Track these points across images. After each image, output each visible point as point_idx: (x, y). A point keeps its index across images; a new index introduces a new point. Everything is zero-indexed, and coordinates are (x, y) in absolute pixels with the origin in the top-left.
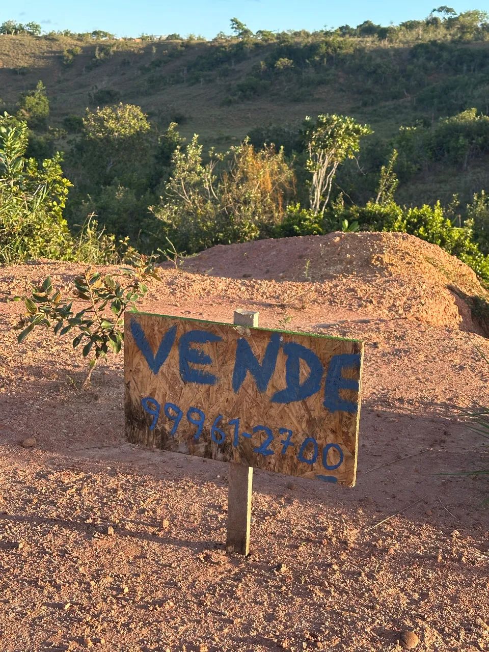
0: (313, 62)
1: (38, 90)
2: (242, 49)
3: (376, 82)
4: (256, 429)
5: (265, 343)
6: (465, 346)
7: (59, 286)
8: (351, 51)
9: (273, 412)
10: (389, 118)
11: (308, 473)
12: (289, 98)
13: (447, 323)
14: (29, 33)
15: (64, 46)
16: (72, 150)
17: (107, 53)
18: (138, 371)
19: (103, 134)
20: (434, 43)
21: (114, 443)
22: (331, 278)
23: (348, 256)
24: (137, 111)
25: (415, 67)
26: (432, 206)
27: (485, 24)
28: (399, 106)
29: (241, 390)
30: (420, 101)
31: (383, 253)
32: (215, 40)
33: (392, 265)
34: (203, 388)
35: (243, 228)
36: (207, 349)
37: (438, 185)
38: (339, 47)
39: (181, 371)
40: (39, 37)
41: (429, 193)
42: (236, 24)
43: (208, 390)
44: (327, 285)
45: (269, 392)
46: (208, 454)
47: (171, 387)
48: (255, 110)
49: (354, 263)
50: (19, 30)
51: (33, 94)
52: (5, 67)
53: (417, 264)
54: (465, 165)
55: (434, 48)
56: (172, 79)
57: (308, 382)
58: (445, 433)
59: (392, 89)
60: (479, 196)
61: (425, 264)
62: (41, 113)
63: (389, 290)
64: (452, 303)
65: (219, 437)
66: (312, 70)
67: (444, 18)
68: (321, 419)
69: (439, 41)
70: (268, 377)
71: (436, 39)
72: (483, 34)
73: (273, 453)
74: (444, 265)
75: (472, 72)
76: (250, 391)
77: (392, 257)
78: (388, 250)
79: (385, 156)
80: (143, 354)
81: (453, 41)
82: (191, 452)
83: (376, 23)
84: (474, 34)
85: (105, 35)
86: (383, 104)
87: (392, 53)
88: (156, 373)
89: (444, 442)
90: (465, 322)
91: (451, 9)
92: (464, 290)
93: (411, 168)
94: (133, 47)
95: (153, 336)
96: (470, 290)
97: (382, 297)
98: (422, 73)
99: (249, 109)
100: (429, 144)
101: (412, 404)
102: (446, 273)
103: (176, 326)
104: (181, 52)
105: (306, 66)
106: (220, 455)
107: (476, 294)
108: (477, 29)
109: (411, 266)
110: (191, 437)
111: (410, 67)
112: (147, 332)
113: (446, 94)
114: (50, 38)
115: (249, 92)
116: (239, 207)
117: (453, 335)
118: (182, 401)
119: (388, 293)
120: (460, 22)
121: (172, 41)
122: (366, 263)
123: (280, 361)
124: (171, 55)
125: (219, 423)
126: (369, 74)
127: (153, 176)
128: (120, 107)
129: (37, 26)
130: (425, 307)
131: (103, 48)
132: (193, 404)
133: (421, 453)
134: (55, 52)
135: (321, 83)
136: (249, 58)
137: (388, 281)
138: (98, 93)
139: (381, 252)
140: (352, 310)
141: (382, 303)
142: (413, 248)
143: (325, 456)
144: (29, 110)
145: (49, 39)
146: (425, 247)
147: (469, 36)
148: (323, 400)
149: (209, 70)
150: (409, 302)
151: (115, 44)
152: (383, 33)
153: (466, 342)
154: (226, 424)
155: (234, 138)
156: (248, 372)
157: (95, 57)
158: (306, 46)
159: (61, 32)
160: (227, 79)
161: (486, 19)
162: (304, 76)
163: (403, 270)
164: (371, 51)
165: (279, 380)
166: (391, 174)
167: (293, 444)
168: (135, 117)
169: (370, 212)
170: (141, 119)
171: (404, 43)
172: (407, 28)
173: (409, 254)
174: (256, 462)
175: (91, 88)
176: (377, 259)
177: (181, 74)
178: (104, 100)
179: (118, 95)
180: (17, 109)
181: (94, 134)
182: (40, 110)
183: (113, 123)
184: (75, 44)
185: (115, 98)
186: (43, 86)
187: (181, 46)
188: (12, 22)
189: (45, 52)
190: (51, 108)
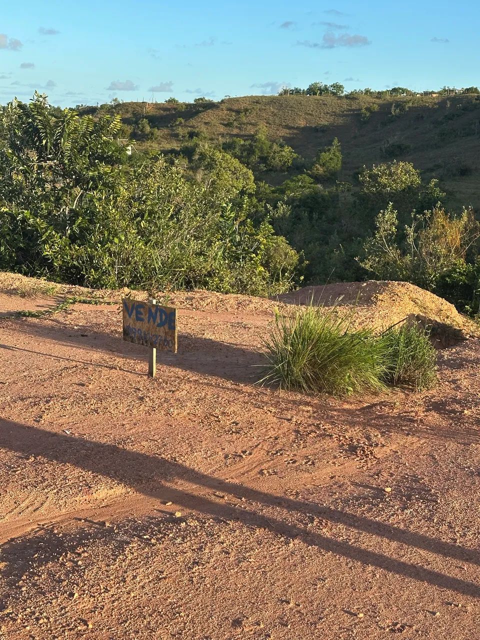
1: (333, 146)
4: (153, 336)
5: (155, 309)
9: (157, 330)
14: (333, 93)
15: (363, 104)
16: (355, 202)
17: (402, 109)
18: (126, 317)
19: (377, 189)
24: (410, 167)
29: (150, 323)
36: (142, 310)
39: (136, 317)
40: (341, 97)
43: (142, 323)
45: (156, 324)
46: (143, 344)
47: (134, 323)
50: (324, 90)
51: (329, 150)
52: (308, 125)
56: (463, 132)
57: (164, 321)
62: (333, 167)
65: (145, 338)
68: (168, 332)
70: (156, 319)
80: (127, 312)
82: (139, 344)
85: (404, 91)
88: (130, 318)
94: (428, 102)
95: (129, 306)
103: (135, 303)
104: (476, 105)
110: (138, 338)
114: (352, 97)
118: (136, 327)
121: (468, 95)
123: (158, 314)
124: (465, 109)
125: (145, 334)
128: (394, 164)
129: (341, 86)
131: (399, 105)
132: (139, 328)
134: (354, 110)
138: (389, 147)
143: (169, 343)
144: (323, 165)
145: (350, 98)
148: (168, 326)
151: (411, 100)
156: (151, 318)
157: (391, 113)
159: (362, 91)
167: (162, 340)
168: (407, 172)
170: (413, 175)
175: (383, 143)
177: (473, 126)
178: (395, 153)
179: (408, 149)
180: (313, 164)
181: (368, 189)
182: (333, 165)
183: (386, 179)
184: (373, 102)
185: (405, 151)
186: (338, 143)
187: (476, 99)
188: (318, 84)
189: (345, 111)
190: (343, 163)
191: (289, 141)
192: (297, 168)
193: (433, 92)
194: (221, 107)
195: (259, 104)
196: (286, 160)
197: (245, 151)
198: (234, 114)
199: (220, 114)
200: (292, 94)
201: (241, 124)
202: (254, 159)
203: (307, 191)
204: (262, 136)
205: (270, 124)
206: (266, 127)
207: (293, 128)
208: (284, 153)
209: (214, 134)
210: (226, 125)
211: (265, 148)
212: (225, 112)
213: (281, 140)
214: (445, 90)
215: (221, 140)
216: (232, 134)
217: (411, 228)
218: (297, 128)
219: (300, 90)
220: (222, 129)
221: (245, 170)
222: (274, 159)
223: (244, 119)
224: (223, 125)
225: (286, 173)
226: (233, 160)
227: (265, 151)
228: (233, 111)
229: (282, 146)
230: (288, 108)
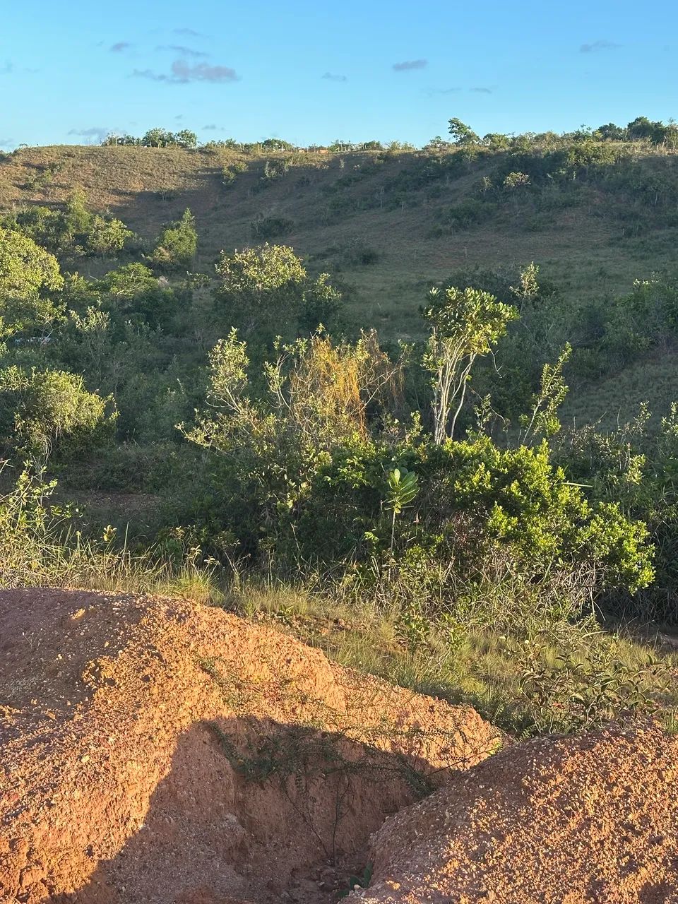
0: (557, 177)
1: (184, 220)
2: (460, 160)
3: (646, 203)
8: (612, 161)
10: (663, 253)
12: (522, 226)
14: (180, 144)
15: (225, 162)
16: (215, 303)
17: (280, 170)
19: (242, 285)
24: (288, 253)
32: (426, 148)
38: (594, 156)
40: (193, 150)
42: (456, 126)
48: (474, 243)
50: (167, 141)
51: (178, 226)
52: (146, 190)
56: (364, 203)
59: (668, 213)
62: (184, 251)
66: (555, 187)
85: (281, 144)
87: (670, 162)
94: (315, 161)
99: (466, 242)
104: (379, 166)
105: (548, 182)
114: (207, 151)
115: (466, 219)
121: (368, 151)
124: (364, 171)
126: (635, 193)
128: (266, 249)
129: (192, 135)
131: (275, 163)
134: (212, 170)
135: (568, 205)
136: (470, 173)
138: (264, 223)
144: (169, 248)
145: (205, 152)
149: (415, 189)
151: (291, 157)
152: (660, 135)
157: (264, 175)
158: (548, 154)
159: (222, 143)
160: (438, 201)
162: (543, 196)
164: (640, 161)
166: (558, 376)
168: (285, 261)
170: (293, 265)
175: (255, 217)
177: (376, 196)
178: (272, 232)
179: (290, 226)
180: (155, 246)
181: (229, 286)
182: (184, 248)
183: (255, 271)
184: (239, 158)
185: (286, 229)
186: (192, 216)
187: (379, 158)
188: (159, 130)
189: (199, 170)
190: (199, 245)
191: (119, 212)
192: (131, 252)
193: (321, 148)
194: (14, 160)
195: (74, 157)
196: (115, 240)
197: (52, 226)
198: (34, 171)
199: (14, 171)
200: (122, 144)
201: (45, 187)
202: (67, 238)
203: (142, 288)
204: (78, 204)
205: (90, 187)
206: (85, 191)
207: (125, 194)
208: (111, 230)
209: (4, 200)
210: (22, 188)
211: (82, 221)
212: (21, 168)
213: (108, 211)
214: (338, 145)
215: (16, 210)
216: (33, 202)
217: (275, 367)
218: (131, 194)
219: (133, 139)
220: (17, 194)
221: (44, 255)
222: (97, 239)
223: (50, 179)
224: (17, 186)
225: (116, 259)
226: (24, 240)
227: (83, 227)
228: (33, 167)
229: (108, 220)
230: (116, 165)
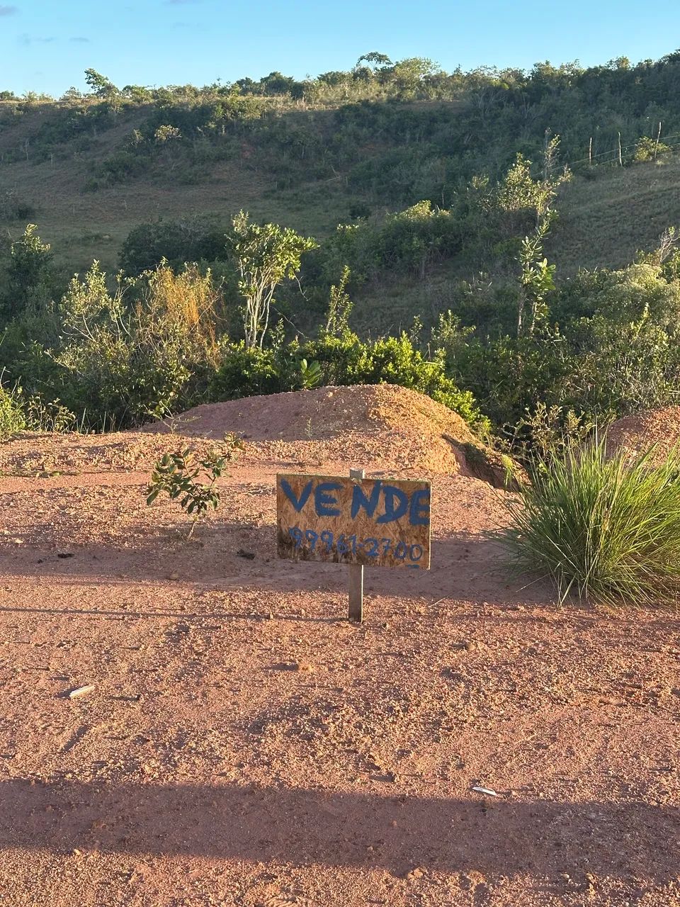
0: (206, 130)
2: (106, 112)
3: (294, 156)
4: (367, 541)
5: (372, 488)
6: (468, 489)
7: (87, 459)
8: (257, 115)
9: (378, 529)
10: (316, 205)
11: (402, 565)
12: (179, 179)
13: (447, 471)
18: (287, 511)
20: (366, 103)
21: (233, 574)
22: (337, 435)
23: (345, 411)
25: (343, 135)
26: (398, 336)
27: (429, 77)
28: (327, 187)
29: (356, 517)
30: (354, 180)
31: (378, 407)
32: (66, 99)
33: (389, 418)
34: (331, 519)
35: (169, 371)
36: (333, 493)
37: (392, 299)
38: (240, 110)
39: (316, 510)
41: (382, 310)
42: (93, 77)
43: (335, 519)
44: (335, 443)
45: (375, 517)
46: (336, 560)
47: (310, 521)
48: (132, 196)
49: (352, 418)
53: (411, 415)
54: (423, 273)
55: (366, 110)
56: (8, 155)
57: (399, 509)
58: (467, 551)
59: (315, 166)
60: (446, 317)
61: (419, 415)
63: (393, 443)
64: (449, 451)
65: (342, 548)
66: (206, 141)
67: (376, 69)
68: (408, 530)
69: (372, 101)
70: (374, 508)
71: (368, 97)
72: (428, 90)
73: (378, 555)
74: (436, 414)
75: (417, 142)
76: (362, 518)
77: (388, 410)
78: (383, 403)
79: (323, 263)
80: (290, 500)
81: (390, 101)
82: (324, 560)
83: (285, 74)
84: (416, 91)
86: (305, 185)
87: (312, 117)
88: (299, 512)
89: (467, 556)
90: (462, 468)
91: (383, 56)
92: (455, 438)
93: (357, 278)
95: (296, 488)
96: (461, 437)
97: (387, 450)
98: (353, 144)
99: (124, 196)
100: (377, 248)
101: (438, 534)
102: (438, 423)
103: (312, 481)
104: (19, 117)
105: (198, 135)
106: (344, 560)
107: (467, 440)
108: (420, 84)
109: (406, 418)
110: (323, 550)
111: (336, 136)
112: (293, 486)
113: (387, 172)
115: (121, 172)
116: (161, 346)
117: (457, 480)
118: (317, 528)
119: (392, 446)
120: (396, 73)
121: (4, 101)
122: (364, 417)
123: (381, 498)
124: (4, 122)
125: (343, 539)
126: (283, 146)
127: (6, 297)
130: (427, 457)
132: (325, 529)
133: (453, 564)
135: (221, 158)
136: (118, 125)
137: (390, 435)
139: (376, 405)
140: (363, 463)
141: (389, 456)
142: (406, 400)
143: (411, 552)
146: (416, 398)
147: (410, 94)
148: (408, 519)
149: (62, 142)
150: (412, 453)
152: (298, 90)
153: (469, 485)
154: (347, 540)
155: (107, 237)
156: (361, 506)
158: (195, 107)
160: (88, 154)
161: (430, 70)
162: (196, 149)
163: (400, 423)
164: (284, 115)
165: (381, 509)
166: (342, 295)
167: (391, 548)
169: (330, 348)
171: (326, 103)
172: (328, 82)
173: (403, 406)
174: (367, 562)
176: (374, 413)
177: (21, 149)
187: (18, 109)
217: (114, 298)
